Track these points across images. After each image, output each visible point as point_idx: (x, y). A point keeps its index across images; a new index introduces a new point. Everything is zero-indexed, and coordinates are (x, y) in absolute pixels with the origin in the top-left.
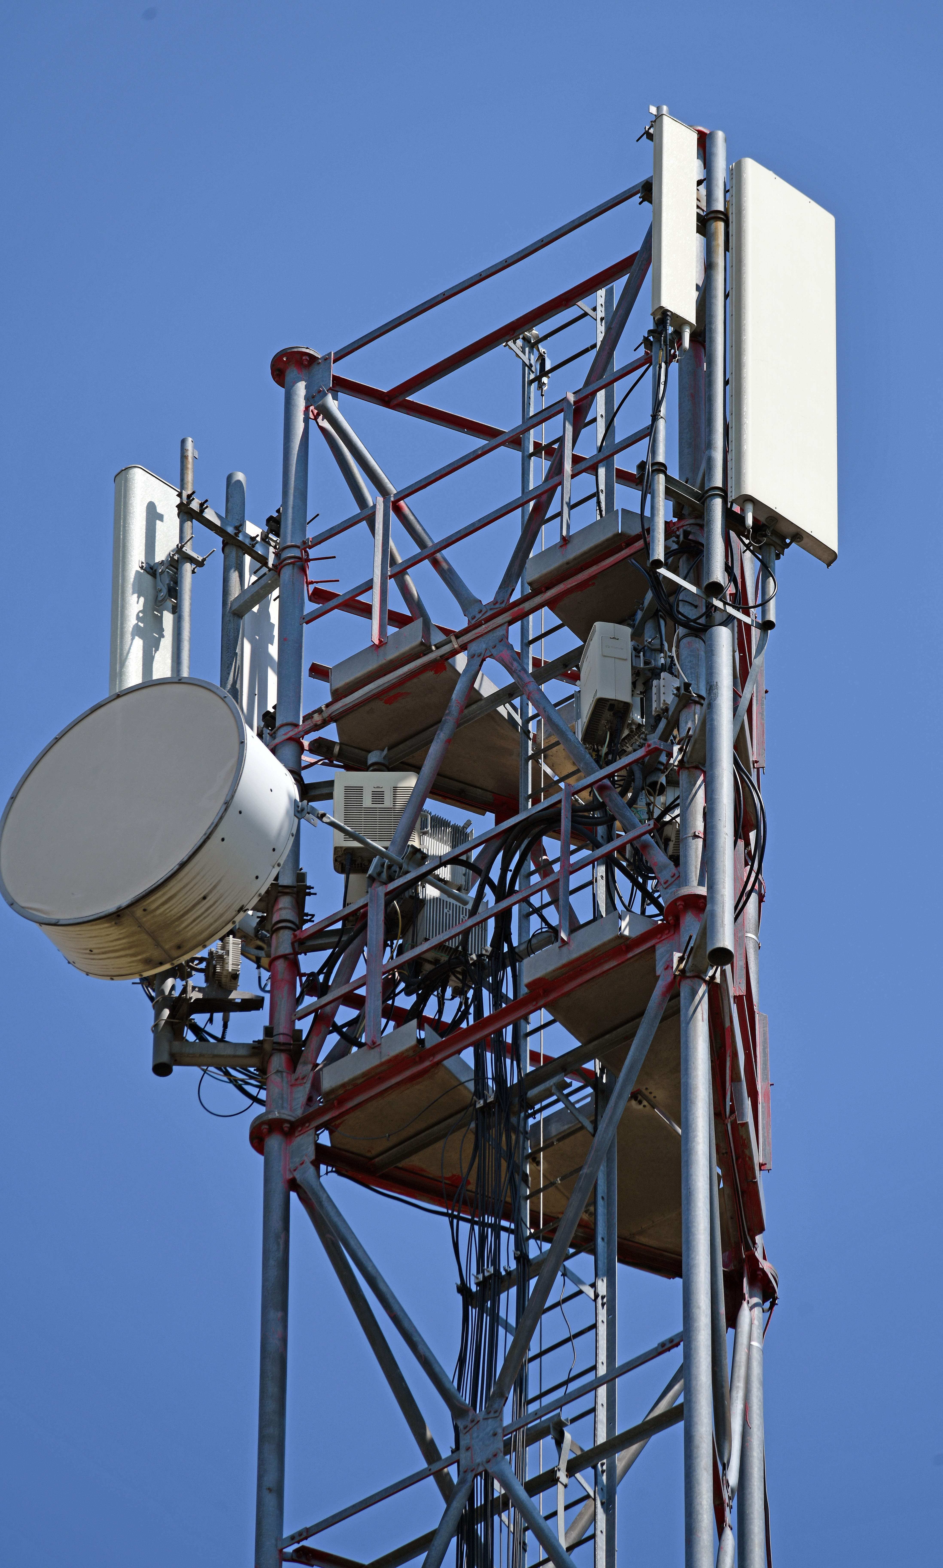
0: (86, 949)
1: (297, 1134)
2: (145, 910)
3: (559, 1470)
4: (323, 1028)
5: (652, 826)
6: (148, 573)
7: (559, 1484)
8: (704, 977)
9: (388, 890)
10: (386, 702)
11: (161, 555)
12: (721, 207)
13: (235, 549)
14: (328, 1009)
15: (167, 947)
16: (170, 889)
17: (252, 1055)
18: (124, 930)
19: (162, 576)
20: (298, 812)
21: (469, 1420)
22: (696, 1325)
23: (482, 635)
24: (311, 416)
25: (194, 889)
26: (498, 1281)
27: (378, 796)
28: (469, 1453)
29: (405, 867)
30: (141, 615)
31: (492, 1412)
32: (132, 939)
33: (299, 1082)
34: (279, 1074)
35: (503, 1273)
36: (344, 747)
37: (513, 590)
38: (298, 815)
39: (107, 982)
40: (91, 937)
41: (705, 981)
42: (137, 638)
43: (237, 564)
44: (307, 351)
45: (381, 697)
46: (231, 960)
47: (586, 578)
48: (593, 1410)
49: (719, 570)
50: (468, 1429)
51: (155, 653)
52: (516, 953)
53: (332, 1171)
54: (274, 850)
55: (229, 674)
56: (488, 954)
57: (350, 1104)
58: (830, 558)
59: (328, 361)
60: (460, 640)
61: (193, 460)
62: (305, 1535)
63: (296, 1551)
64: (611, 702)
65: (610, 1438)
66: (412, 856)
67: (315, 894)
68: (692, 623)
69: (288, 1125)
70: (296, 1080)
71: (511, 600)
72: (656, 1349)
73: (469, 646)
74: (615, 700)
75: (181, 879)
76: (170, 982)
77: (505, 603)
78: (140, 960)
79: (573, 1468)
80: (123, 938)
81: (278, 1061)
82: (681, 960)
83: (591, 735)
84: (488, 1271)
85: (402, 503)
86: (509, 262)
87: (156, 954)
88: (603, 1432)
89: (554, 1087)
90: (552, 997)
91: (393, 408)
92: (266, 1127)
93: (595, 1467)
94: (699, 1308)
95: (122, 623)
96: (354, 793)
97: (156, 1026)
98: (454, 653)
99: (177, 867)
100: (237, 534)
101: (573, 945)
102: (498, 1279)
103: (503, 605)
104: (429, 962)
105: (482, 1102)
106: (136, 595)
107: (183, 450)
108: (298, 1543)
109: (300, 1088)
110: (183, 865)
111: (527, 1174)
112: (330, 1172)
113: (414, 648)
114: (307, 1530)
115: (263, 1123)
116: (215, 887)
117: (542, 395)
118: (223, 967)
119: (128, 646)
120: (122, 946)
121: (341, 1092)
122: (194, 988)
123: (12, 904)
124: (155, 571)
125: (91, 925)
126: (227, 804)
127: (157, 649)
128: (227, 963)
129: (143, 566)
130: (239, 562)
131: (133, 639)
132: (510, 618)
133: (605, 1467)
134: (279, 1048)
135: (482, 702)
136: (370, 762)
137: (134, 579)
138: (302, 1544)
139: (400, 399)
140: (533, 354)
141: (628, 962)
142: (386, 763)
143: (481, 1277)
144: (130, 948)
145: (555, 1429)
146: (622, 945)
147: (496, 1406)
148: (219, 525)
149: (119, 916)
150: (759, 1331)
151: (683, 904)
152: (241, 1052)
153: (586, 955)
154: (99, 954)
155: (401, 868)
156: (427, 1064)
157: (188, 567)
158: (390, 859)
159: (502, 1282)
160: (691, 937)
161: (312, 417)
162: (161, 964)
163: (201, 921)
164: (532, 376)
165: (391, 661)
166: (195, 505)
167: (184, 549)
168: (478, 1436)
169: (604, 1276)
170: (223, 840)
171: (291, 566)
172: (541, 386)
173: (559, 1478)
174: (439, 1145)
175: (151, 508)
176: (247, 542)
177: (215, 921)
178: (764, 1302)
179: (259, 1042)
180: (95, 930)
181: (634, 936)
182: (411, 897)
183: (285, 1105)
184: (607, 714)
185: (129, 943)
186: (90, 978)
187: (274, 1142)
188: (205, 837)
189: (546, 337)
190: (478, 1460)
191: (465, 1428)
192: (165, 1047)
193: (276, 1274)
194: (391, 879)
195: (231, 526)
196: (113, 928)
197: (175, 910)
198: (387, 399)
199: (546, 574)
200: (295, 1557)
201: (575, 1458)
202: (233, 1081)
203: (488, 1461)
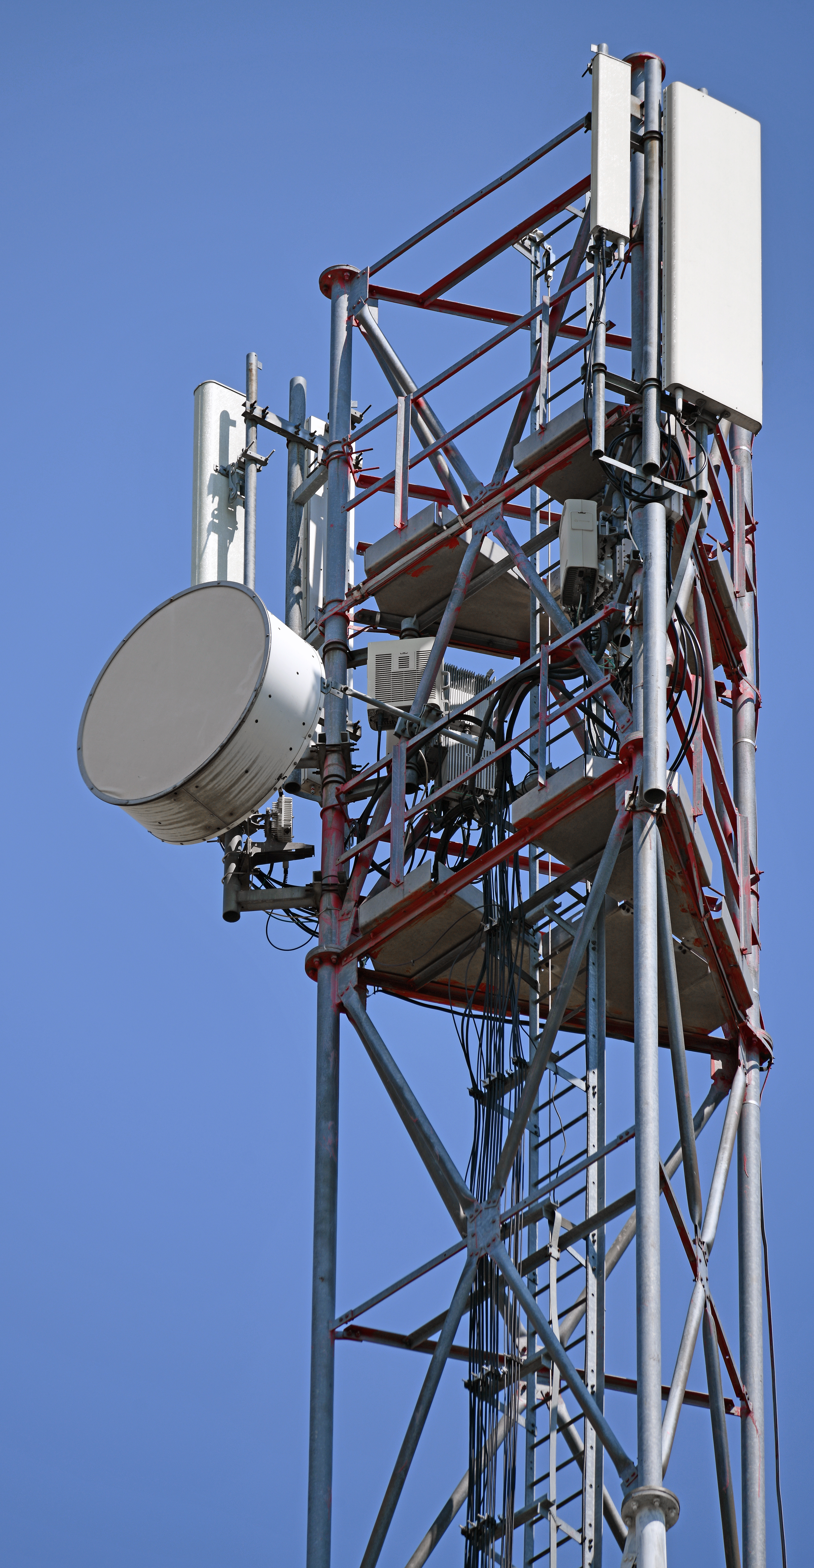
0: (156, 822)
1: (343, 963)
2: (197, 787)
3: (551, 1246)
4: (363, 869)
5: (609, 679)
6: (222, 474)
7: (551, 1258)
8: (651, 810)
9: (409, 746)
10: (413, 575)
11: (234, 457)
12: (656, 127)
13: (296, 446)
14: (366, 852)
15: (221, 815)
16: (216, 767)
17: (306, 897)
18: (183, 805)
19: (233, 476)
20: (324, 688)
21: (474, 1211)
22: (644, 1119)
23: (482, 514)
24: (354, 323)
25: (236, 765)
26: (502, 1083)
27: (404, 661)
28: (474, 1239)
29: (422, 724)
30: (216, 512)
31: (492, 1202)
32: (190, 812)
33: (344, 917)
34: (328, 912)
35: (507, 1076)
36: (385, 615)
37: (507, 472)
38: (324, 691)
39: (178, 846)
40: (157, 813)
41: (653, 814)
42: (212, 533)
43: (298, 458)
44: (348, 268)
45: (409, 572)
46: (283, 816)
47: (562, 459)
48: (585, 1189)
49: (654, 452)
50: (473, 1218)
51: (230, 544)
52: (517, 792)
53: (378, 991)
54: (304, 724)
55: (292, 557)
56: (493, 794)
57: (384, 935)
58: (757, 428)
59: (365, 275)
60: (465, 519)
61: (257, 372)
62: (350, 1317)
63: (346, 1330)
64: (579, 569)
65: (600, 1211)
66: (428, 714)
67: (358, 749)
68: (641, 497)
69: (336, 957)
70: (343, 915)
71: (506, 482)
72: (616, 1141)
73: (473, 524)
74: (583, 567)
75: (224, 759)
76: (237, 839)
77: (500, 484)
78: (201, 827)
79: (563, 1244)
80: (184, 811)
81: (328, 901)
82: (631, 797)
83: (567, 598)
84: (493, 1076)
85: (421, 399)
86: (504, 179)
87: (213, 821)
88: (594, 1206)
89: (546, 909)
90: (537, 833)
91: (427, 308)
92: (317, 960)
93: (586, 1239)
94: (647, 1104)
95: (200, 522)
96: (384, 660)
97: (225, 878)
98: (463, 531)
99: (219, 749)
100: (297, 433)
101: (550, 787)
102: (502, 1081)
103: (499, 486)
104: (455, 800)
105: (488, 926)
106: (211, 496)
107: (248, 364)
108: (346, 1323)
109: (346, 923)
110: (223, 747)
111: (536, 982)
112: (377, 991)
113: (428, 529)
114: (352, 1312)
115: (315, 956)
116: (254, 762)
117: (548, 287)
118: (277, 823)
119: (205, 541)
120: (184, 818)
121: (374, 925)
122: (253, 844)
123: (92, 789)
124: (228, 472)
125: (155, 803)
126: (257, 692)
127: (231, 541)
128: (280, 820)
129: (217, 470)
130: (300, 457)
131: (208, 536)
132: (504, 498)
133: (596, 1238)
134: (327, 889)
135: (494, 568)
136: (403, 628)
137: (210, 481)
138: (349, 1324)
139: (432, 300)
140: (539, 252)
141: (596, 798)
142: (417, 628)
143: (487, 1081)
144: (190, 818)
145: (546, 1211)
146: (588, 786)
147: (494, 1197)
148: (280, 427)
149: (176, 793)
150: (755, 1090)
151: (633, 747)
152: (297, 894)
153: (559, 796)
154: (166, 825)
155: (419, 725)
156: (442, 896)
157: (253, 468)
158: (410, 719)
159: (506, 1084)
160: (636, 778)
161: (356, 325)
162: (219, 829)
163: (246, 791)
164: (538, 271)
165: (412, 542)
166: (258, 412)
167: (248, 453)
168: (481, 1224)
169: (594, 1068)
170: (257, 721)
171: (336, 460)
172: (547, 278)
173: (551, 1254)
174: (466, 960)
175: (225, 416)
176: (307, 438)
177: (259, 790)
178: (761, 1064)
179: (311, 885)
180: (159, 806)
181: (597, 776)
182: (435, 746)
183: (334, 938)
184: (579, 580)
185: (189, 814)
186: (165, 843)
187: (326, 971)
188: (240, 721)
189: (548, 236)
190: (481, 1245)
191: (471, 1217)
192: (233, 897)
193: (326, 1088)
194: (413, 735)
195: (291, 426)
196: (174, 804)
197: (223, 784)
198: (421, 301)
199: (530, 458)
200: (345, 1335)
201: (566, 1235)
202: (295, 918)
203: (489, 1246)
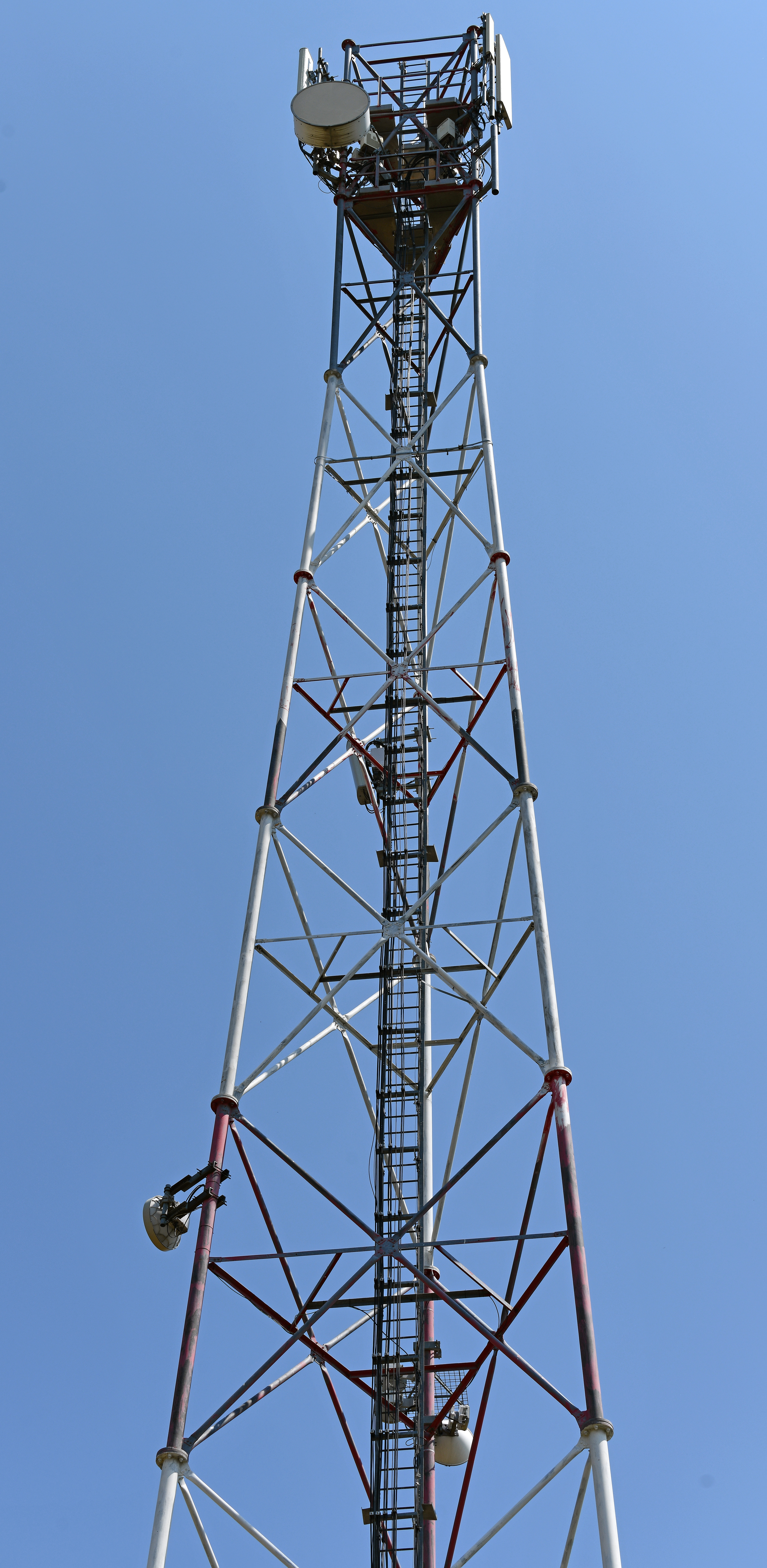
0: (311, 135)
1: (347, 201)
2: (334, 130)
9: (381, 157)
14: (359, 177)
15: (333, 142)
16: (343, 127)
18: (328, 133)
25: (348, 130)
34: (343, 187)
40: (316, 131)
44: (353, 42)
57: (365, 199)
59: (358, 46)
69: (346, 198)
73: (402, 115)
75: (346, 126)
78: (324, 143)
80: (324, 135)
82: (475, 193)
87: (329, 143)
97: (312, 165)
98: (398, 115)
99: (348, 122)
103: (415, 108)
109: (349, 192)
120: (322, 137)
125: (319, 128)
141: (455, 191)
149: (327, 128)
154: (315, 137)
163: (344, 139)
165: (381, 111)
166: (323, 62)
177: (347, 141)
179: (338, 177)
187: (342, 201)
196: (324, 131)
